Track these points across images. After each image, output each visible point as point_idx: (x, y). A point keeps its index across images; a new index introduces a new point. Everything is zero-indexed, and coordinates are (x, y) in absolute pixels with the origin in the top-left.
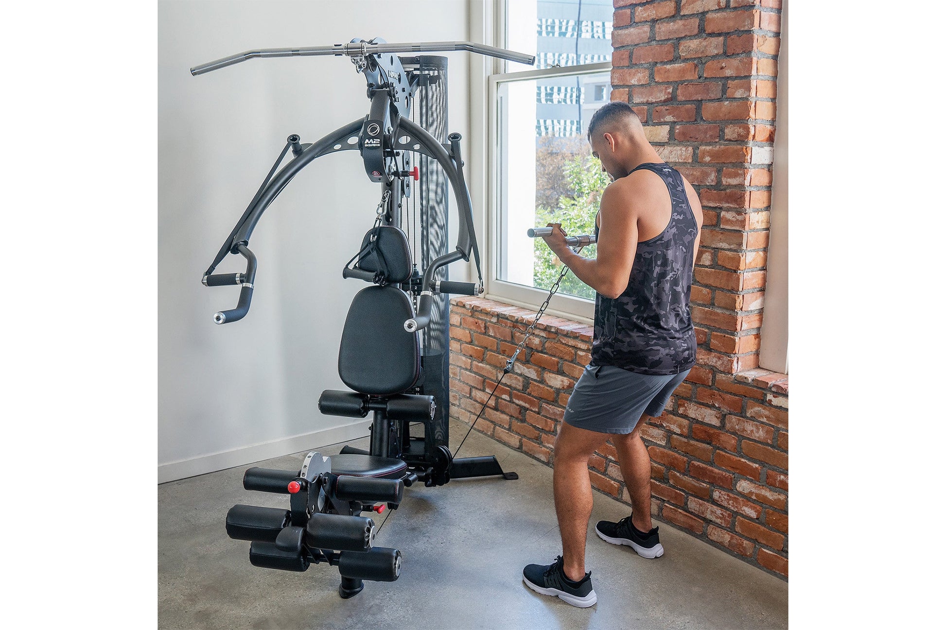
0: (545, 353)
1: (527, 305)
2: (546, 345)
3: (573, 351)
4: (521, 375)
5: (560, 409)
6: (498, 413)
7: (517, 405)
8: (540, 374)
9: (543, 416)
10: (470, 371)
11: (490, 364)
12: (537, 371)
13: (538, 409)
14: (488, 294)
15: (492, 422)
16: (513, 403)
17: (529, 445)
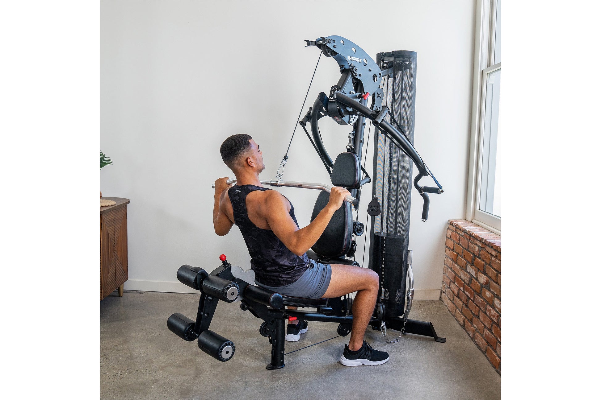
0: (480, 258)
1: (488, 227)
2: (481, 252)
3: (490, 257)
4: (469, 273)
5: (482, 300)
6: (458, 300)
7: (466, 295)
8: (476, 274)
9: (475, 304)
10: (451, 269)
11: (458, 265)
12: (476, 271)
13: (474, 298)
14: (474, 219)
15: (456, 306)
16: (465, 293)
17: (468, 324)
